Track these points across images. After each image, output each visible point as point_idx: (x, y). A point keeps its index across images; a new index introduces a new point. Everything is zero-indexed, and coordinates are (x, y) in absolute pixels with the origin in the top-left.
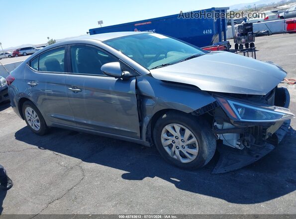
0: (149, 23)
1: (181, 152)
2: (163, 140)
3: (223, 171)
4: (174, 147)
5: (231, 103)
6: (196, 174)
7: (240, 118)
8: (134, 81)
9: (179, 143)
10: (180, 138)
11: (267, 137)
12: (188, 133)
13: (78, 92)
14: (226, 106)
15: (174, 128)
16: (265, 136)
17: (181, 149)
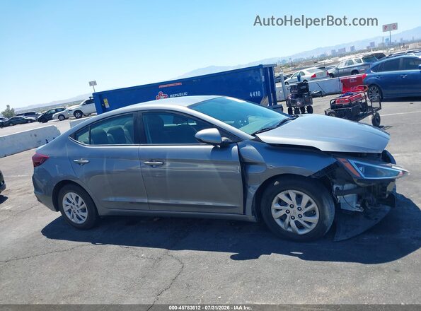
0: (179, 84)
1: (297, 222)
2: (273, 212)
3: (345, 238)
4: (288, 217)
5: (352, 162)
6: (316, 244)
7: (363, 176)
8: (235, 148)
9: (294, 212)
10: (296, 206)
11: (387, 195)
12: (306, 198)
13: (158, 165)
14: (347, 165)
15: (288, 196)
16: (385, 195)
17: (297, 219)
